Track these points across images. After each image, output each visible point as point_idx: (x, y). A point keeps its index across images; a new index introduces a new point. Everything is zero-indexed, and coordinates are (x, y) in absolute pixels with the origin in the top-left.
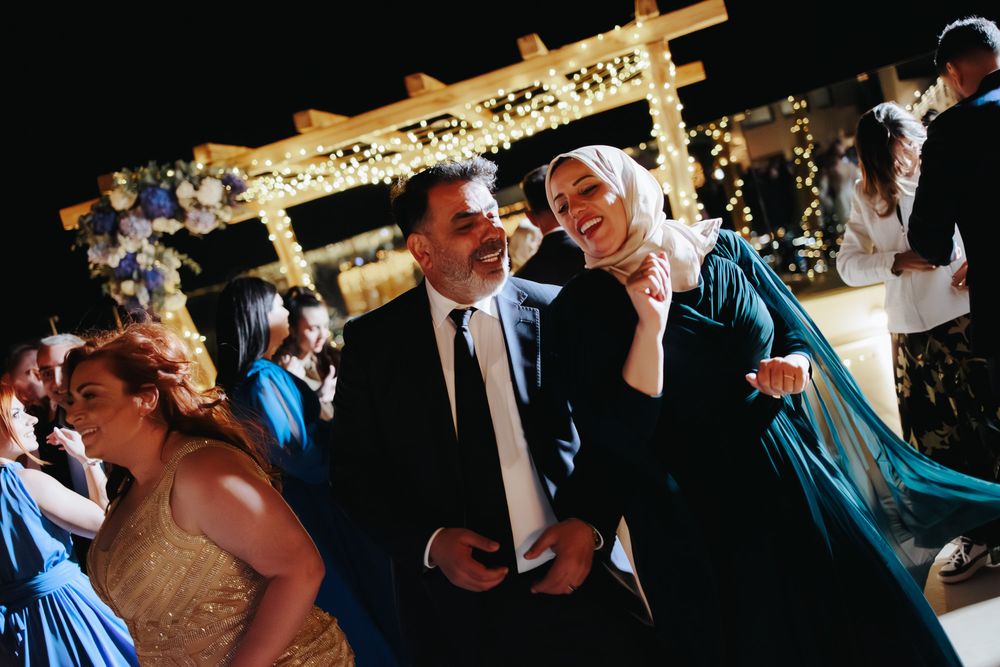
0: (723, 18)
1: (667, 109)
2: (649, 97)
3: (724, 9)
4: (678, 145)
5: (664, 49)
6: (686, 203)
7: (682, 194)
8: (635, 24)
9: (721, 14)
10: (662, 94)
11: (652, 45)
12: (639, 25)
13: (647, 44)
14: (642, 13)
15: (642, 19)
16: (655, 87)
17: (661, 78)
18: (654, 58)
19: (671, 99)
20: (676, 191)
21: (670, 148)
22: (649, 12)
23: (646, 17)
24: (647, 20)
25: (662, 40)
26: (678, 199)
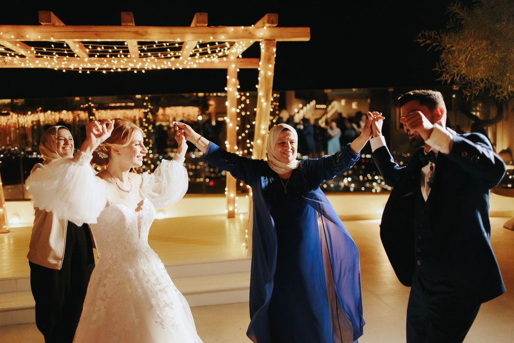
0: (308, 39)
1: (266, 77)
2: (259, 69)
3: (309, 35)
4: (267, 100)
5: (273, 46)
6: (263, 132)
7: (263, 127)
8: (263, 27)
9: (306, 37)
10: (266, 69)
11: (269, 41)
12: (265, 28)
13: (265, 40)
14: (268, 22)
15: (267, 25)
16: (263, 64)
17: (268, 61)
18: (267, 49)
19: (271, 74)
20: (259, 125)
21: (263, 100)
22: (272, 23)
23: (270, 25)
24: (269, 27)
25: (274, 40)
26: (259, 129)
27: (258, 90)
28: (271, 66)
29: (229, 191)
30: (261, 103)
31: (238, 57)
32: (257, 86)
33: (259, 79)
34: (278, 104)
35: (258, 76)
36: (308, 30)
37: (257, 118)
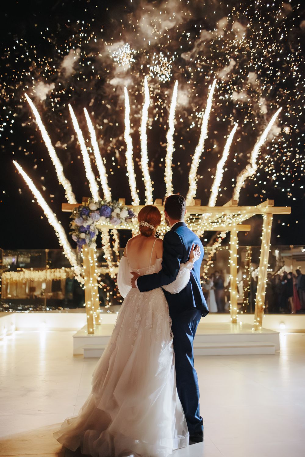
0: (289, 213)
1: (267, 233)
2: (263, 228)
3: (290, 211)
4: (267, 245)
5: (271, 216)
8: (266, 207)
9: (289, 212)
10: (267, 229)
11: (268, 214)
12: (267, 207)
13: (267, 213)
14: (269, 204)
15: (268, 206)
16: (265, 226)
17: (268, 224)
18: (268, 218)
19: (270, 231)
20: (263, 258)
21: (265, 245)
22: (271, 205)
23: (270, 206)
24: (270, 207)
25: (271, 213)
26: (263, 261)
27: (262, 240)
28: (270, 227)
29: (232, 306)
30: (264, 247)
31: (239, 224)
32: (261, 238)
33: (263, 234)
34: (251, 258)
35: (262, 232)
36: (290, 208)
37: (261, 255)
